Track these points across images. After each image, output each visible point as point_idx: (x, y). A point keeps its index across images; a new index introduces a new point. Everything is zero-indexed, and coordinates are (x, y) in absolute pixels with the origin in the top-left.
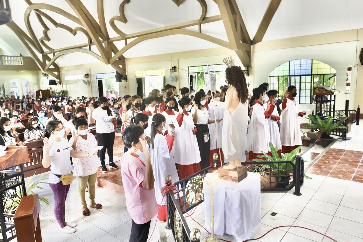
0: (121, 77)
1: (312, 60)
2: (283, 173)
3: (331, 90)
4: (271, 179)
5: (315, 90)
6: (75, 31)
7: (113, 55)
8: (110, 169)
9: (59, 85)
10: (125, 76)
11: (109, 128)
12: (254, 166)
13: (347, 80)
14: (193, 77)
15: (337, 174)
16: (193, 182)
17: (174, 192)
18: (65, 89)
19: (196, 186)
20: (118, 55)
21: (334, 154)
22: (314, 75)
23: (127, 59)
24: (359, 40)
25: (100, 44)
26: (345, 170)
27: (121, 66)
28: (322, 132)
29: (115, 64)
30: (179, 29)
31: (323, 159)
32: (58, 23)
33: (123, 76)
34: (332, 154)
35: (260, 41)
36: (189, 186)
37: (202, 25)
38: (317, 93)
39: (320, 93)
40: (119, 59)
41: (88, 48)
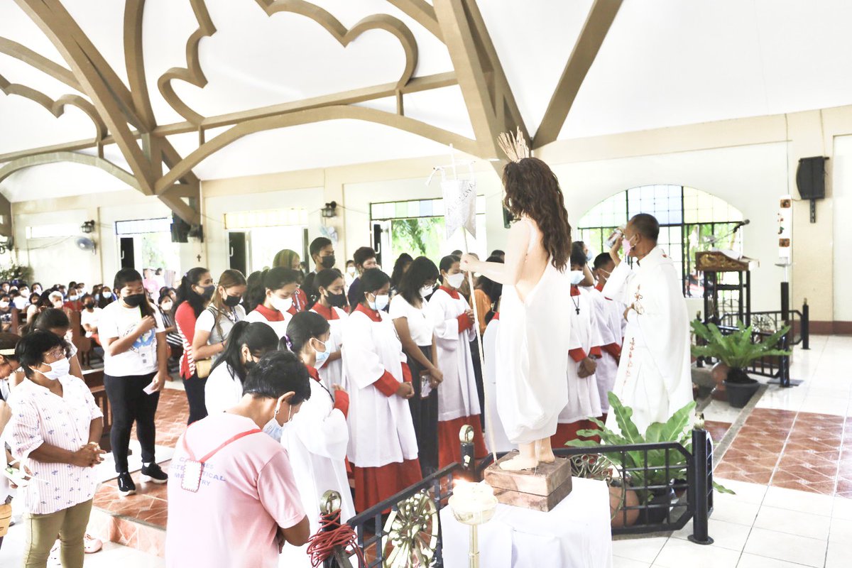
0: (186, 228)
1: (682, 187)
2: (655, 479)
3: (739, 259)
4: (627, 498)
5: (701, 259)
6: (60, 105)
7: (165, 169)
8: (143, 486)
9: (7, 250)
10: (198, 228)
11: (145, 361)
12: (579, 461)
13: (781, 232)
14: (381, 231)
15: (791, 477)
16: (402, 513)
17: (349, 548)
18: (24, 263)
19: (411, 528)
20: (180, 170)
21: (769, 422)
22: (688, 225)
23: (204, 182)
24: (791, 141)
25: (129, 141)
26: (811, 466)
27: (186, 201)
28: (729, 365)
29: (170, 195)
30: (346, 104)
31: (745, 437)
32: (12, 81)
33: (192, 226)
34: (764, 424)
35: (554, 139)
36: (391, 530)
37: (405, 96)
38: (707, 266)
39: (713, 266)
40: (183, 181)
41: (95, 150)
